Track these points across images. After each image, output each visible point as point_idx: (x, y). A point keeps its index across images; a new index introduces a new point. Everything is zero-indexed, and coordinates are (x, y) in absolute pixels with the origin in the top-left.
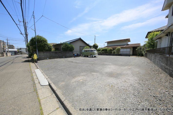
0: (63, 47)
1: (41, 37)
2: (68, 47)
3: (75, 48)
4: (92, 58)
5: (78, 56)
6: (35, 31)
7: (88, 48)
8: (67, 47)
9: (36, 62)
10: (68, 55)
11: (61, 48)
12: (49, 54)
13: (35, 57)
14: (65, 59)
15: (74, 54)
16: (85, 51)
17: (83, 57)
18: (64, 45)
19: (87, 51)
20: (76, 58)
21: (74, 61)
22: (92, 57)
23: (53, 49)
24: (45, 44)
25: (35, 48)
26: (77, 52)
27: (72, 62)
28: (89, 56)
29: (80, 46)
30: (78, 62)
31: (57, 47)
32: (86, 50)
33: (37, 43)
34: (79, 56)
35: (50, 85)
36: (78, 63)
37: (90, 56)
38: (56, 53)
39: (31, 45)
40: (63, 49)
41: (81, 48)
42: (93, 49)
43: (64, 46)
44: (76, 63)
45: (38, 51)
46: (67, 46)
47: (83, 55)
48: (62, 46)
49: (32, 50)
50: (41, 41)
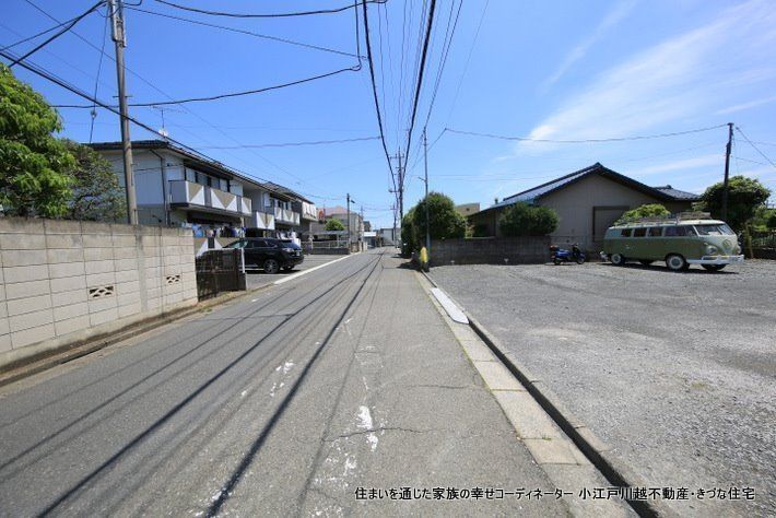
0: (503, 221)
1: (437, 195)
2: (526, 220)
3: (559, 219)
4: (681, 275)
5: (576, 256)
6: (426, 181)
7: (658, 212)
8: (523, 218)
9: (427, 271)
10: (523, 252)
11: (498, 223)
12: (456, 249)
13: (424, 255)
14: (512, 267)
15: (551, 249)
16: (626, 232)
17: (614, 265)
18: (510, 212)
19: (640, 232)
20: (566, 268)
21: (548, 279)
22: (685, 269)
23: (469, 232)
24: (448, 217)
25: (423, 230)
26: (573, 238)
27: (541, 282)
28: (654, 264)
29: (595, 209)
30: (568, 283)
31: (483, 220)
32: (634, 226)
33: (430, 215)
34: (587, 260)
35: (471, 324)
36: (569, 289)
37: (663, 264)
38: (478, 243)
39: (415, 224)
40: (503, 227)
41: (602, 216)
42: (696, 222)
43: (508, 218)
44: (559, 287)
45: (431, 239)
46: (520, 217)
47: (609, 256)
48: (503, 217)
49: (418, 236)
50: (440, 208)
